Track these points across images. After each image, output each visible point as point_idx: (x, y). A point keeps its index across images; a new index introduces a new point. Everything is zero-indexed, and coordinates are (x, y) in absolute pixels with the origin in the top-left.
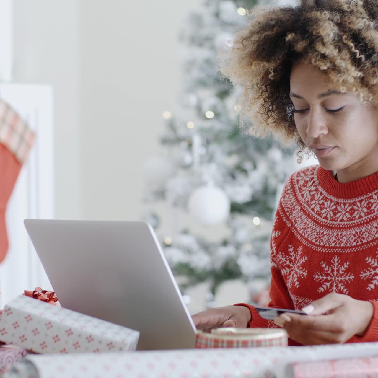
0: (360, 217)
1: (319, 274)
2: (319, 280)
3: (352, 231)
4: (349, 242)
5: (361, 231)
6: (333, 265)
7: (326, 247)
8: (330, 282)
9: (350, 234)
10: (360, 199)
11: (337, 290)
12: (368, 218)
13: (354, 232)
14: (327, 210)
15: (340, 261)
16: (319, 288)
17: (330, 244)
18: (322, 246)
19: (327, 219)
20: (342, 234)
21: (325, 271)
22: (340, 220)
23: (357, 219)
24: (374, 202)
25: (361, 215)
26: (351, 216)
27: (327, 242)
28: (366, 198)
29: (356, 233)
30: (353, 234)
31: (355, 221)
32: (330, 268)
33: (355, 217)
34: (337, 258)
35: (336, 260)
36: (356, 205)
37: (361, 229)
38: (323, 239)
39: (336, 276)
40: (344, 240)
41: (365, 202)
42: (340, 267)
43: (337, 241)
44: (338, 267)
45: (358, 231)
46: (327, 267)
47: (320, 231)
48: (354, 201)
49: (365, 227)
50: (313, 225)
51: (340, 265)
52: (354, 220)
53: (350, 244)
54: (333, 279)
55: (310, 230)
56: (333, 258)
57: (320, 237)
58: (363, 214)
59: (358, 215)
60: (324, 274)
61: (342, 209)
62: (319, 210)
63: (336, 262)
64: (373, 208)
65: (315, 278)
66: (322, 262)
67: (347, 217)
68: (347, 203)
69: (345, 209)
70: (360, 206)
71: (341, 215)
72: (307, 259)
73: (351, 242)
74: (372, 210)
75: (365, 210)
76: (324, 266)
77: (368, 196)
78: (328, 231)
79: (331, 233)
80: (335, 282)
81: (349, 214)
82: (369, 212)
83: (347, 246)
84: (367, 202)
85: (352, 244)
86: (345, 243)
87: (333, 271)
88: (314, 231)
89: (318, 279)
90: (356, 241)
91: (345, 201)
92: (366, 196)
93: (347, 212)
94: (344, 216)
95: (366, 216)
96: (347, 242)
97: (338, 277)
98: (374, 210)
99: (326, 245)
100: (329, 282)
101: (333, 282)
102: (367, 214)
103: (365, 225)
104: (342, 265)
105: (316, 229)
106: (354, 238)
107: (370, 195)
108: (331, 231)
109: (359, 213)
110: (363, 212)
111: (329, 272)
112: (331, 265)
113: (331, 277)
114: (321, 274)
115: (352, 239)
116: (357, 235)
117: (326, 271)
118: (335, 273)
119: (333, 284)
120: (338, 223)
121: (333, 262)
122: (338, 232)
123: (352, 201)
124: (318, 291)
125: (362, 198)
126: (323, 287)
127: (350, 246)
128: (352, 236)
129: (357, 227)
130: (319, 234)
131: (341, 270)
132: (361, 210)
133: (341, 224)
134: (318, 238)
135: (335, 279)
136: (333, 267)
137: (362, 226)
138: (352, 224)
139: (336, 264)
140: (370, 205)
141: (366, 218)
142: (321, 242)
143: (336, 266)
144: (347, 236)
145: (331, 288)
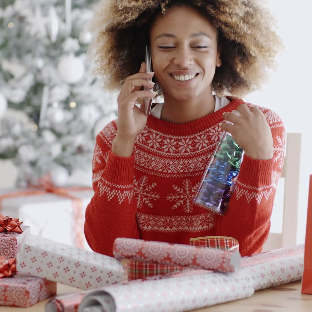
0: (203, 147)
1: (172, 195)
2: (173, 200)
3: (199, 159)
4: (198, 168)
5: (207, 158)
6: (185, 186)
7: (175, 174)
8: (184, 200)
9: (197, 161)
10: (199, 134)
11: (191, 205)
12: (211, 147)
13: (200, 160)
14: (168, 146)
15: (191, 183)
16: (173, 206)
17: (178, 171)
18: (170, 173)
19: (170, 152)
20: (188, 162)
21: (177, 192)
22: (183, 152)
23: (200, 149)
24: (213, 134)
25: (203, 145)
26: (194, 148)
27: (174, 170)
28: (204, 133)
29: (203, 159)
30: (200, 161)
31: (200, 151)
32: (182, 189)
33: (198, 148)
34: (188, 181)
35: (187, 182)
36: (196, 138)
37: (207, 156)
38: (170, 167)
39: (189, 194)
40: (192, 166)
41: (204, 135)
42: (192, 187)
43: (185, 168)
44: (190, 187)
45: (204, 158)
46: (179, 188)
47: (165, 162)
48: (194, 136)
49: (210, 154)
50: (157, 159)
51: (191, 186)
52: (198, 150)
53: (198, 169)
54: (186, 197)
55: (155, 163)
56: (184, 181)
57: (166, 167)
58: (205, 145)
59: (201, 146)
60: (177, 195)
61: (183, 144)
62: (160, 147)
63: (187, 183)
64: (213, 139)
65: (168, 199)
66: (174, 186)
67: (191, 148)
68: (188, 139)
69: (187, 143)
70: (200, 139)
71: (183, 148)
72: (156, 185)
73: (199, 167)
74: (212, 141)
75: (207, 141)
76: (176, 188)
77: (206, 131)
78: (174, 161)
79: (176, 162)
80: (188, 199)
81: (191, 146)
82: (210, 142)
83: (196, 171)
84: (207, 135)
85: (201, 168)
86: (194, 168)
87: (185, 191)
88: (158, 163)
89: (171, 199)
90: (204, 166)
91: (185, 137)
92: (204, 131)
93: (189, 145)
94: (187, 148)
95: (208, 145)
96: (195, 168)
97: (191, 195)
98: (214, 140)
99: (174, 172)
100: (182, 200)
101: (187, 199)
102: (208, 144)
103: (210, 153)
104: (194, 186)
105: (160, 161)
106: (201, 164)
107: (208, 130)
108: (176, 161)
109: (201, 145)
110: (204, 143)
111: (182, 192)
112: (183, 187)
113: (184, 195)
114: (174, 195)
115: (200, 165)
116: (204, 161)
117: (179, 192)
118: (188, 192)
119: (186, 201)
120: (182, 154)
121: (184, 184)
122: (184, 161)
123: (191, 137)
124: (173, 208)
125: (201, 133)
126: (176, 204)
127: (198, 170)
128: (199, 163)
129: (203, 155)
130: (165, 164)
131: (193, 189)
132: (203, 142)
133: (186, 155)
134: (164, 168)
135: (188, 197)
136: (185, 188)
137: (207, 154)
138: (196, 153)
139: (187, 186)
140: (210, 137)
141: (209, 147)
142: (169, 170)
143: (187, 187)
144: (194, 163)
145: (185, 204)
